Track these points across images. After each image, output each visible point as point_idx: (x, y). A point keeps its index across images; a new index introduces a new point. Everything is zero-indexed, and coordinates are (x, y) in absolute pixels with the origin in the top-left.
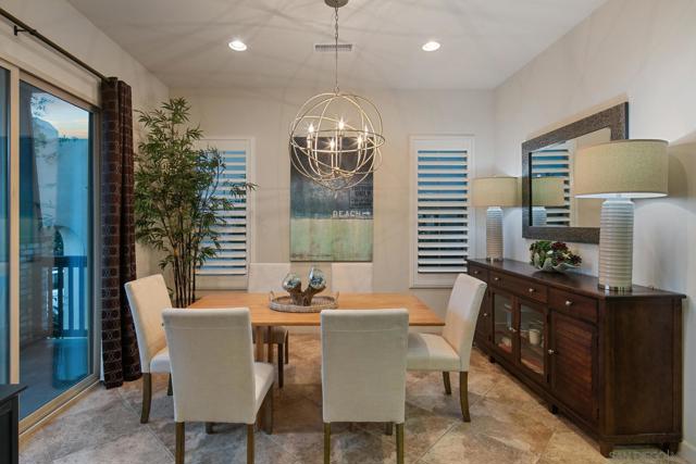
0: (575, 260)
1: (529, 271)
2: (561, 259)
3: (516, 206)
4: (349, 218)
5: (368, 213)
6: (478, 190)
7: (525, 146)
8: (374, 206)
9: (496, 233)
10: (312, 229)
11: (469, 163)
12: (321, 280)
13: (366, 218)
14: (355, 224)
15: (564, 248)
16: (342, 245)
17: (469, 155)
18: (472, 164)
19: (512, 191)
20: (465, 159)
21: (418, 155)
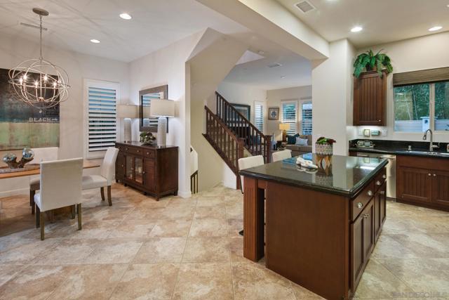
0: (154, 139)
1: (140, 144)
2: (150, 139)
3: (137, 117)
4: (42, 122)
5: (56, 119)
6: (121, 110)
7: (140, 92)
8: (60, 115)
9: (128, 129)
10: (11, 129)
11: (117, 96)
12: (31, 154)
13: (55, 122)
14: (47, 126)
15: (151, 135)
16: (37, 138)
17: (117, 92)
18: (118, 97)
19: (135, 111)
20: (115, 94)
21: (88, 89)
